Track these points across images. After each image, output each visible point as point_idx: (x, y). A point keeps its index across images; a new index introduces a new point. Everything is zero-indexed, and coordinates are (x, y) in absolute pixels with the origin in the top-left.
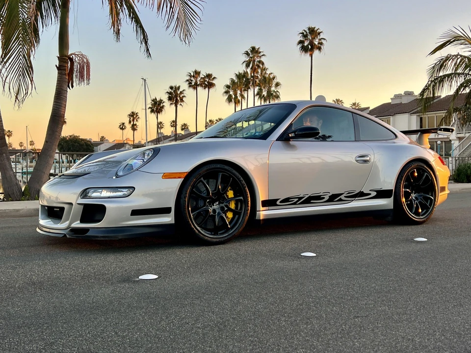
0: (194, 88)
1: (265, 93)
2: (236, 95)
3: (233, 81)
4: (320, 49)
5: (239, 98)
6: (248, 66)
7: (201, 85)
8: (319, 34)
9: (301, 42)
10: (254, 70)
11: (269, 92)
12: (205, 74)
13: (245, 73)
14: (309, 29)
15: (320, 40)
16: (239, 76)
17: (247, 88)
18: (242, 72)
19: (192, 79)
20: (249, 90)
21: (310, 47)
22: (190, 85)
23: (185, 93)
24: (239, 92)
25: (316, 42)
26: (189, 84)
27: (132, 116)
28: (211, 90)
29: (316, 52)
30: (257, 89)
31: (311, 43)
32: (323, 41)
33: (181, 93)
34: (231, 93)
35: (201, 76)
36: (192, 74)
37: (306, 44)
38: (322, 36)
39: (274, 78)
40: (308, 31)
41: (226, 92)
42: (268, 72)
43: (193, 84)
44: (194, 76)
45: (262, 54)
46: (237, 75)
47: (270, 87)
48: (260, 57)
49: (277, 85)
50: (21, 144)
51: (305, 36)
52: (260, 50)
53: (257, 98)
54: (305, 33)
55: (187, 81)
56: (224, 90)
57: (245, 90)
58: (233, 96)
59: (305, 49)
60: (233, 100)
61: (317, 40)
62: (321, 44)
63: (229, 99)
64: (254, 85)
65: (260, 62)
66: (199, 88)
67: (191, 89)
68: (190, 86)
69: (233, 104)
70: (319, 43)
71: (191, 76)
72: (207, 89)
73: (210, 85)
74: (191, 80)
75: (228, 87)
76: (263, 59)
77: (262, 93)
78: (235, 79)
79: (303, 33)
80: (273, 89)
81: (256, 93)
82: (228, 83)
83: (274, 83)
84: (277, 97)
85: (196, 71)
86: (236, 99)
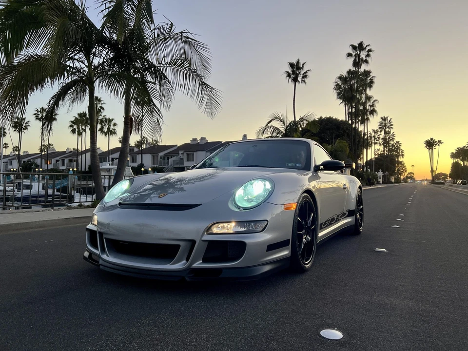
0: (40, 121)
1: (105, 130)
2: (78, 128)
11: (109, 129)
23: (30, 124)
24: (81, 127)
26: (36, 117)
33: (27, 123)
34: (75, 127)
36: (39, 110)
39: (113, 120)
41: (71, 126)
43: (40, 116)
44: (40, 112)
45: (102, 102)
46: (78, 114)
47: (110, 126)
49: (115, 125)
52: (101, 100)
55: (35, 114)
56: (70, 125)
58: (77, 130)
60: (76, 132)
63: (73, 131)
65: (101, 107)
67: (38, 121)
68: (36, 119)
69: (76, 135)
71: (38, 111)
73: (53, 119)
74: (39, 115)
75: (72, 122)
76: (103, 106)
77: (103, 129)
80: (112, 127)
82: (73, 119)
83: (113, 123)
84: (115, 133)
85: (42, 108)
86: (79, 131)
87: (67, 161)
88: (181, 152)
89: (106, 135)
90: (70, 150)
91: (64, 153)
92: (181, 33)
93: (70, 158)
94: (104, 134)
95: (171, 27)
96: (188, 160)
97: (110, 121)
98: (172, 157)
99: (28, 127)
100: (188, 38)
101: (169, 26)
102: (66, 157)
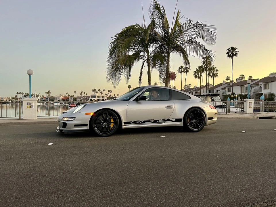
0: (181, 73)
1: (211, 74)
2: (198, 75)
3: (197, 69)
4: (236, 55)
5: (200, 76)
6: (204, 63)
7: (183, 71)
8: (236, 49)
9: (227, 53)
10: (206, 65)
11: (213, 73)
12: (185, 67)
13: (202, 66)
14: (231, 48)
15: (236, 52)
16: (199, 67)
17: (203, 72)
18: (201, 66)
19: (180, 69)
20: (204, 73)
21: (231, 55)
22: (179, 72)
23: (177, 75)
24: (200, 74)
25: (234, 53)
27: (155, 84)
28: (187, 73)
29: (234, 57)
30: (208, 72)
31: (232, 53)
32: (237, 52)
34: (197, 74)
35: (184, 68)
36: (180, 68)
37: (230, 54)
38: (237, 50)
39: (215, 68)
40: (231, 49)
42: (212, 65)
44: (181, 68)
48: (209, 60)
49: (217, 70)
50: (114, 95)
51: (229, 51)
53: (208, 76)
54: (229, 50)
55: (178, 70)
56: (194, 73)
57: (202, 73)
58: (197, 76)
59: (229, 56)
60: (197, 77)
61: (235, 52)
62: (237, 53)
63: (196, 77)
64: (206, 70)
65: (209, 61)
66: (183, 73)
67: (180, 73)
69: (197, 79)
70: (236, 53)
71: (179, 68)
72: (186, 73)
73: (187, 71)
75: (195, 72)
77: (210, 74)
78: (198, 69)
79: (228, 50)
80: (215, 72)
81: (207, 74)
82: (195, 70)
83: (215, 70)
84: (217, 75)
85: (182, 66)
86: (198, 76)
87: (194, 93)
88: (260, 83)
89: (212, 77)
90: (196, 87)
91: (193, 88)
92: (196, 23)
93: (195, 91)
94: (211, 77)
95: (190, 22)
96: (265, 89)
97: (214, 69)
98: (254, 87)
99: (176, 77)
100: (200, 25)
101: (188, 22)
102: (194, 91)
